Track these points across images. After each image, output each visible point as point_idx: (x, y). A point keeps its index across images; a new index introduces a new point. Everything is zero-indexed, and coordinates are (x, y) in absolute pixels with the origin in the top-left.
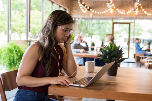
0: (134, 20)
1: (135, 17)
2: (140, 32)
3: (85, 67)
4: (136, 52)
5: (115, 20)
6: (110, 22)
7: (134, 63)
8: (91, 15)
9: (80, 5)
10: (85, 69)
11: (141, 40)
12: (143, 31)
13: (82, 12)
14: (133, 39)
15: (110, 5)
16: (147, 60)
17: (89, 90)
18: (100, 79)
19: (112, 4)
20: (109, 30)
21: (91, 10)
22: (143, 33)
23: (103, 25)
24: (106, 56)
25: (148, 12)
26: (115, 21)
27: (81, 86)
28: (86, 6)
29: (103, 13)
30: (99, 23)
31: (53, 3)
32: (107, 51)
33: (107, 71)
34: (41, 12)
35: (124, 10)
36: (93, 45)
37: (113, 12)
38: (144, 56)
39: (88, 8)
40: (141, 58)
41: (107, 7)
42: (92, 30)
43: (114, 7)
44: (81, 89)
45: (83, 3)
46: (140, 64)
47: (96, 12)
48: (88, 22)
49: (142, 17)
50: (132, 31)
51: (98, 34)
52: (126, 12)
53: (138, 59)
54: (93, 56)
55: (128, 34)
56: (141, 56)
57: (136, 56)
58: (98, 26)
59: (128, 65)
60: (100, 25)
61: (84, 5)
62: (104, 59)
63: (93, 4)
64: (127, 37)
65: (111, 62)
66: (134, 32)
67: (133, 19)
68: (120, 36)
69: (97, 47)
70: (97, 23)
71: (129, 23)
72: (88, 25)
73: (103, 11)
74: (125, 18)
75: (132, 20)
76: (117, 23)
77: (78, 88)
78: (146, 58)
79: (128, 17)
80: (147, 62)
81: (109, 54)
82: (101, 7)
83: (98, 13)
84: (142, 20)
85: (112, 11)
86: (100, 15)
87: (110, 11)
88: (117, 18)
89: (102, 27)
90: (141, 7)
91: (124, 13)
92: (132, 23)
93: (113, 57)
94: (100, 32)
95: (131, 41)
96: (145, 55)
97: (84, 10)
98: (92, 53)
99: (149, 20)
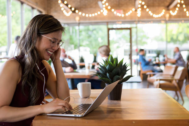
0: (137, 24)
1: (137, 20)
2: (144, 40)
3: (78, 92)
4: (141, 68)
5: (110, 24)
6: (104, 28)
7: (139, 82)
8: (77, 19)
9: (62, 5)
10: (79, 94)
11: (146, 51)
12: (148, 38)
13: (65, 16)
14: (137, 50)
15: (103, 4)
16: (157, 77)
17: (88, 120)
18: (100, 106)
19: (106, 2)
20: (102, 38)
21: (77, 11)
22: (149, 41)
23: (95, 32)
24: (106, 75)
25: (153, 12)
26: (110, 26)
27: (77, 116)
28: (69, 6)
29: (93, 15)
30: (88, 30)
31: (22, 3)
32: (107, 67)
33: (108, 96)
34: (6, 17)
35: (122, 11)
36: (82, 60)
37: (107, 13)
38: (152, 73)
39: (73, 9)
40: (149, 76)
41: (99, 7)
42: (79, 40)
43: (109, 8)
44: (77, 119)
45: (66, 2)
46: (147, 84)
47: (84, 15)
48: (73, 28)
49: (146, 19)
50: (134, 39)
51: (87, 45)
52: (125, 14)
53: (145, 77)
54: (85, 76)
55: (129, 44)
56: (148, 73)
57: (142, 72)
58: (87, 33)
59: (132, 86)
60: (90, 33)
61: (67, 5)
62: (104, 78)
63: (79, 4)
64: (128, 48)
65: (112, 82)
66: (136, 41)
67: (135, 23)
68: (118, 47)
69: (89, 64)
70: (85, 30)
71: (130, 29)
72: (73, 32)
73: (93, 13)
74: (124, 22)
75: (133, 24)
76: (113, 29)
77: (73, 119)
78: (154, 75)
79: (127, 20)
80: (157, 80)
81: (110, 71)
82: (91, 7)
83: (87, 15)
84: (146, 23)
85: (105, 13)
86: (89, 18)
87: (104, 13)
88: (114, 23)
89: (93, 36)
90: (145, 7)
91: (123, 15)
92: (134, 28)
93: (115, 75)
94: (91, 42)
95: (133, 53)
96: (153, 71)
97: (68, 12)
98: (82, 72)
99: (156, 23)
